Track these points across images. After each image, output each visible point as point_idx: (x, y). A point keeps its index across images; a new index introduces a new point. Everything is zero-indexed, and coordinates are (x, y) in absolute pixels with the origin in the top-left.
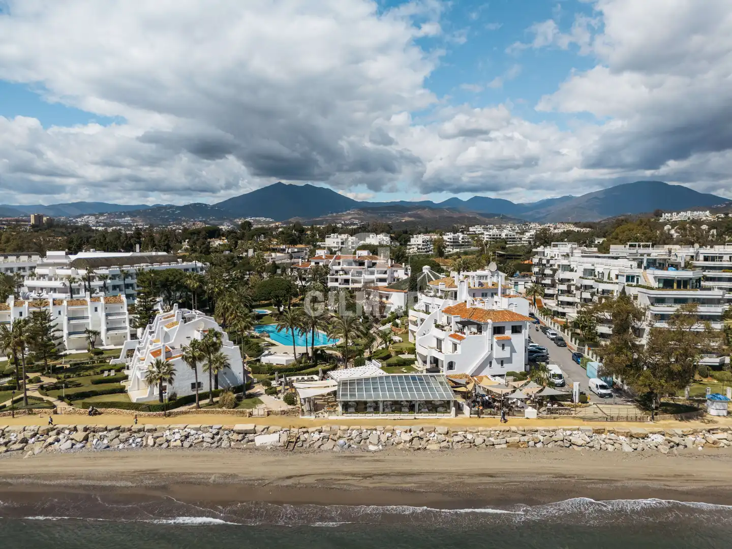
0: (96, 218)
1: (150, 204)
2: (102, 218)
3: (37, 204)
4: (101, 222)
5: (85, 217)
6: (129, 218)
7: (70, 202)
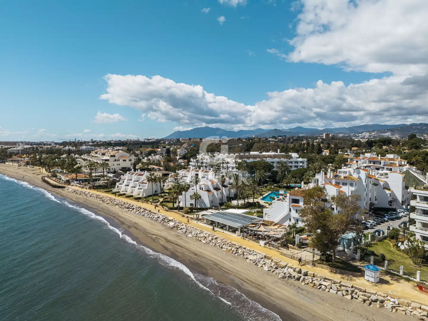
0: (370, 134)
1: (408, 123)
2: (373, 133)
3: (342, 127)
4: (372, 136)
5: (364, 133)
6: (390, 133)
7: (359, 125)
